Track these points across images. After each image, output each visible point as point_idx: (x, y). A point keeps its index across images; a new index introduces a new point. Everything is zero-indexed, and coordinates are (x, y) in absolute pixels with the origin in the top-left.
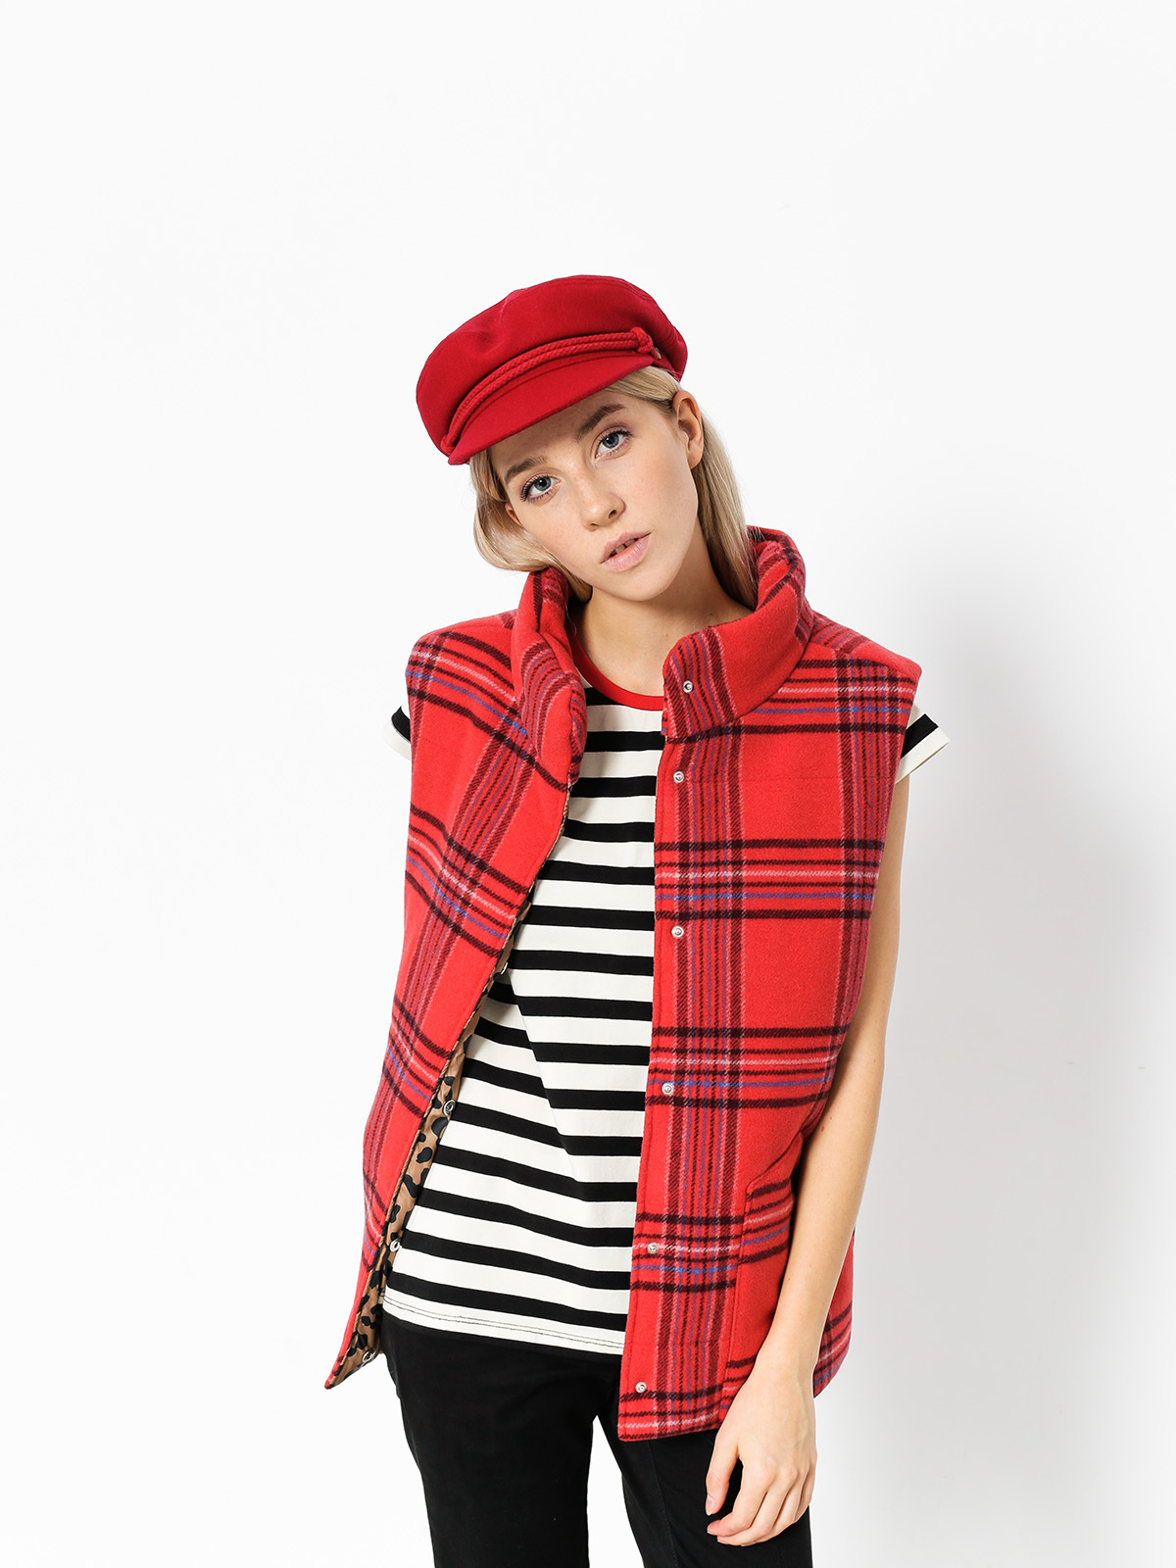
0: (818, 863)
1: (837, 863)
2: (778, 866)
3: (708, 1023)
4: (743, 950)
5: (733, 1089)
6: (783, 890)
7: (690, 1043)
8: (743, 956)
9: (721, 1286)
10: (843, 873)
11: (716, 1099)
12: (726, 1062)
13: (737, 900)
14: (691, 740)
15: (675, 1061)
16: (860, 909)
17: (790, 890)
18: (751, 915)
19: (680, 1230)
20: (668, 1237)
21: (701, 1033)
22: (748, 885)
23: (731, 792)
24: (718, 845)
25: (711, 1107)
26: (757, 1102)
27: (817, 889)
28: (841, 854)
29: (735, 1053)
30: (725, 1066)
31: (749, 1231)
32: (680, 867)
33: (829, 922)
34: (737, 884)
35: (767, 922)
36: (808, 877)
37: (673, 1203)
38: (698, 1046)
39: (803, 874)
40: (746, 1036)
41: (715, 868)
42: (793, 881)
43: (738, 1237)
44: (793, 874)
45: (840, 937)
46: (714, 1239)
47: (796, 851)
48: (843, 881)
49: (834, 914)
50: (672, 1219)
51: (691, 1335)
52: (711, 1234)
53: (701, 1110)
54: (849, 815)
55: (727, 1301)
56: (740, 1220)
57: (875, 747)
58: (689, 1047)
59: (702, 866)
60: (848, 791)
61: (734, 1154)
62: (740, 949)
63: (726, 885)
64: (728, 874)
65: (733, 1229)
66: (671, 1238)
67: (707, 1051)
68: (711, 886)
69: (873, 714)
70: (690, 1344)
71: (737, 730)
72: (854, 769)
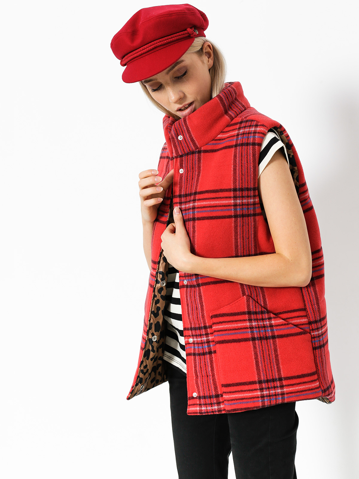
0: (223, 198)
1: (230, 198)
2: (207, 200)
4: (196, 232)
6: (209, 209)
8: (196, 234)
9: (210, 353)
10: (233, 201)
13: (194, 214)
14: (181, 156)
17: (211, 209)
18: (199, 219)
19: (194, 332)
20: (192, 336)
22: (197, 208)
23: (198, 175)
24: (191, 194)
26: (206, 283)
27: (222, 208)
28: (232, 194)
33: (228, 220)
34: (194, 208)
35: (204, 221)
36: (219, 203)
39: (217, 202)
42: (213, 205)
44: (213, 203)
45: (233, 225)
46: (203, 335)
47: (214, 194)
48: (233, 204)
49: (230, 217)
50: (191, 329)
51: (204, 373)
52: (202, 333)
54: (235, 179)
55: (214, 359)
56: (211, 327)
57: (246, 152)
59: (186, 203)
60: (235, 170)
61: (202, 303)
62: (195, 232)
63: (191, 209)
64: (192, 205)
65: (209, 331)
68: (187, 210)
69: (247, 139)
70: (204, 376)
71: (199, 152)
72: (237, 161)
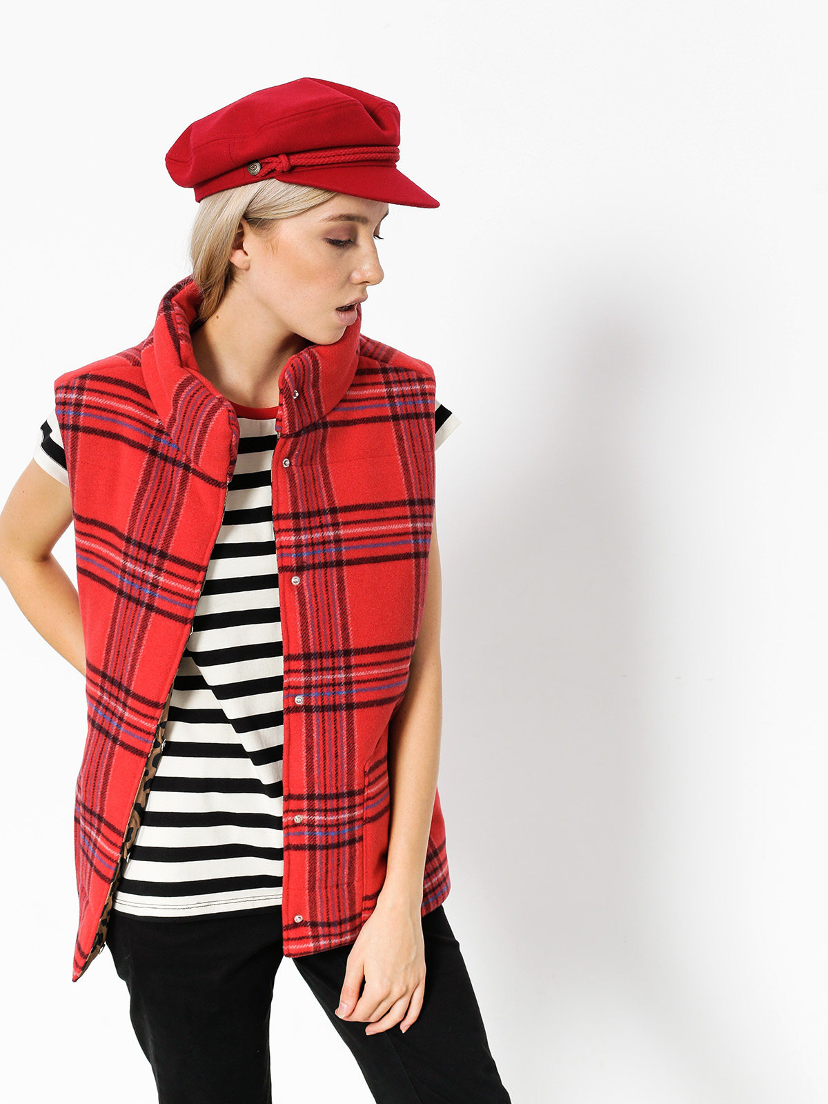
0: (393, 519)
1: (406, 517)
2: (365, 524)
3: (326, 648)
4: (346, 590)
5: (349, 695)
6: (371, 541)
7: (314, 664)
8: (347, 594)
9: (352, 842)
10: (411, 525)
11: (337, 704)
12: (341, 676)
13: (339, 552)
14: (298, 435)
15: (303, 679)
16: (423, 551)
17: (376, 541)
18: (350, 563)
19: (317, 804)
20: (309, 810)
21: (321, 656)
22: (346, 540)
23: (323, 472)
24: (320, 513)
25: (333, 711)
26: (367, 702)
27: (394, 539)
28: (407, 511)
29: (348, 668)
30: (341, 679)
31: (369, 799)
32: (295, 532)
33: (403, 563)
34: (338, 540)
35: (362, 566)
36: (387, 530)
37: (311, 785)
38: (319, 666)
39: (383, 528)
40: (355, 654)
41: (320, 530)
42: (377, 534)
43: (361, 805)
44: (376, 529)
45: (413, 573)
46: (343, 809)
47: (376, 512)
48: (411, 530)
49: (407, 556)
50: (311, 797)
51: (332, 881)
52: (341, 805)
53: (326, 714)
54: (408, 482)
55: (357, 853)
56: (362, 792)
57: (418, 430)
58: (313, 667)
59: (310, 529)
60: (405, 464)
61: (354, 744)
62: (344, 590)
63: (330, 542)
64: (330, 534)
65: (357, 799)
66: (311, 811)
67: (327, 669)
68: (319, 544)
69: (413, 406)
70: (332, 887)
72: (406, 447)
